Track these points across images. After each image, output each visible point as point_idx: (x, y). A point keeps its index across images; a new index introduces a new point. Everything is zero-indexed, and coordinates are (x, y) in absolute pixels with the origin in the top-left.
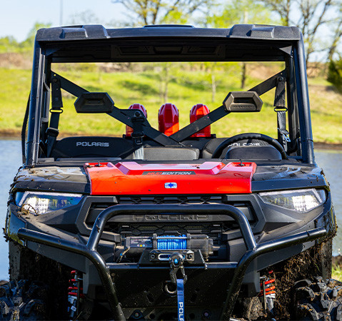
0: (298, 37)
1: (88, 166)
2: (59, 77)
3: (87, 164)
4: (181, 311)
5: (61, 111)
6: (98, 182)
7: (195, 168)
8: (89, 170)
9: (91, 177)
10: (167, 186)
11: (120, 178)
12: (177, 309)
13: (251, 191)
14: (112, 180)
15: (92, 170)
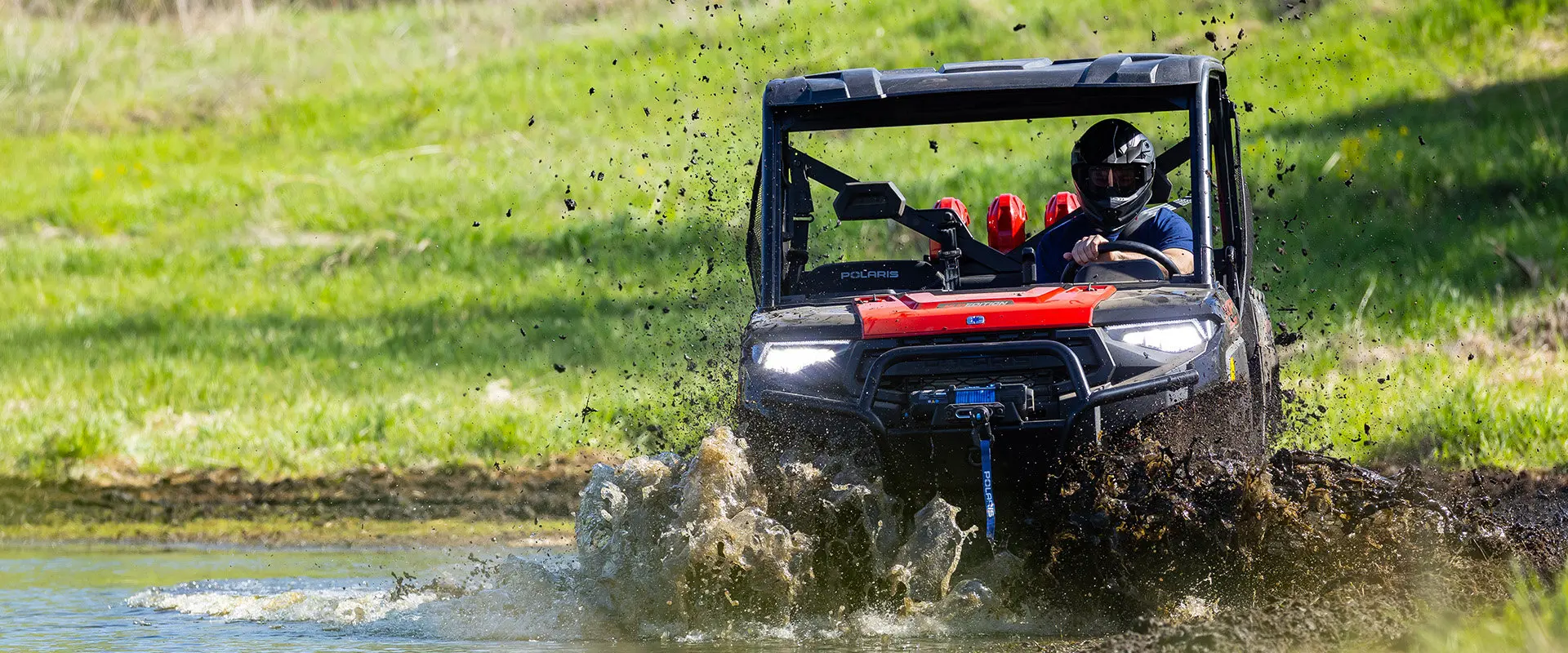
0: (1196, 79)
1: (859, 302)
2: (804, 158)
3: (856, 300)
4: (988, 483)
5: (809, 219)
6: (872, 321)
7: (1016, 296)
8: (860, 307)
9: (863, 315)
10: (970, 321)
11: (903, 314)
12: (982, 481)
13: (1090, 322)
14: (893, 317)
15: (865, 309)
